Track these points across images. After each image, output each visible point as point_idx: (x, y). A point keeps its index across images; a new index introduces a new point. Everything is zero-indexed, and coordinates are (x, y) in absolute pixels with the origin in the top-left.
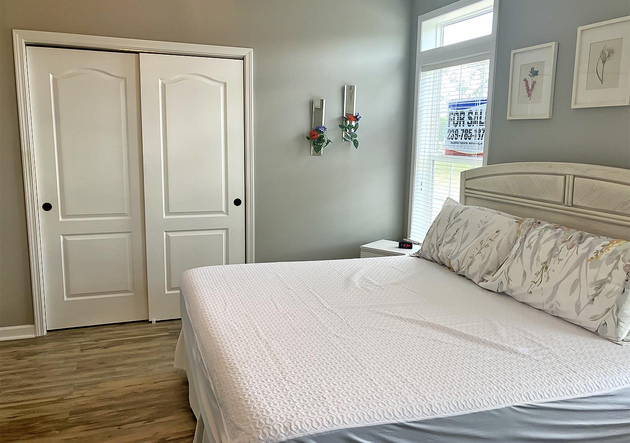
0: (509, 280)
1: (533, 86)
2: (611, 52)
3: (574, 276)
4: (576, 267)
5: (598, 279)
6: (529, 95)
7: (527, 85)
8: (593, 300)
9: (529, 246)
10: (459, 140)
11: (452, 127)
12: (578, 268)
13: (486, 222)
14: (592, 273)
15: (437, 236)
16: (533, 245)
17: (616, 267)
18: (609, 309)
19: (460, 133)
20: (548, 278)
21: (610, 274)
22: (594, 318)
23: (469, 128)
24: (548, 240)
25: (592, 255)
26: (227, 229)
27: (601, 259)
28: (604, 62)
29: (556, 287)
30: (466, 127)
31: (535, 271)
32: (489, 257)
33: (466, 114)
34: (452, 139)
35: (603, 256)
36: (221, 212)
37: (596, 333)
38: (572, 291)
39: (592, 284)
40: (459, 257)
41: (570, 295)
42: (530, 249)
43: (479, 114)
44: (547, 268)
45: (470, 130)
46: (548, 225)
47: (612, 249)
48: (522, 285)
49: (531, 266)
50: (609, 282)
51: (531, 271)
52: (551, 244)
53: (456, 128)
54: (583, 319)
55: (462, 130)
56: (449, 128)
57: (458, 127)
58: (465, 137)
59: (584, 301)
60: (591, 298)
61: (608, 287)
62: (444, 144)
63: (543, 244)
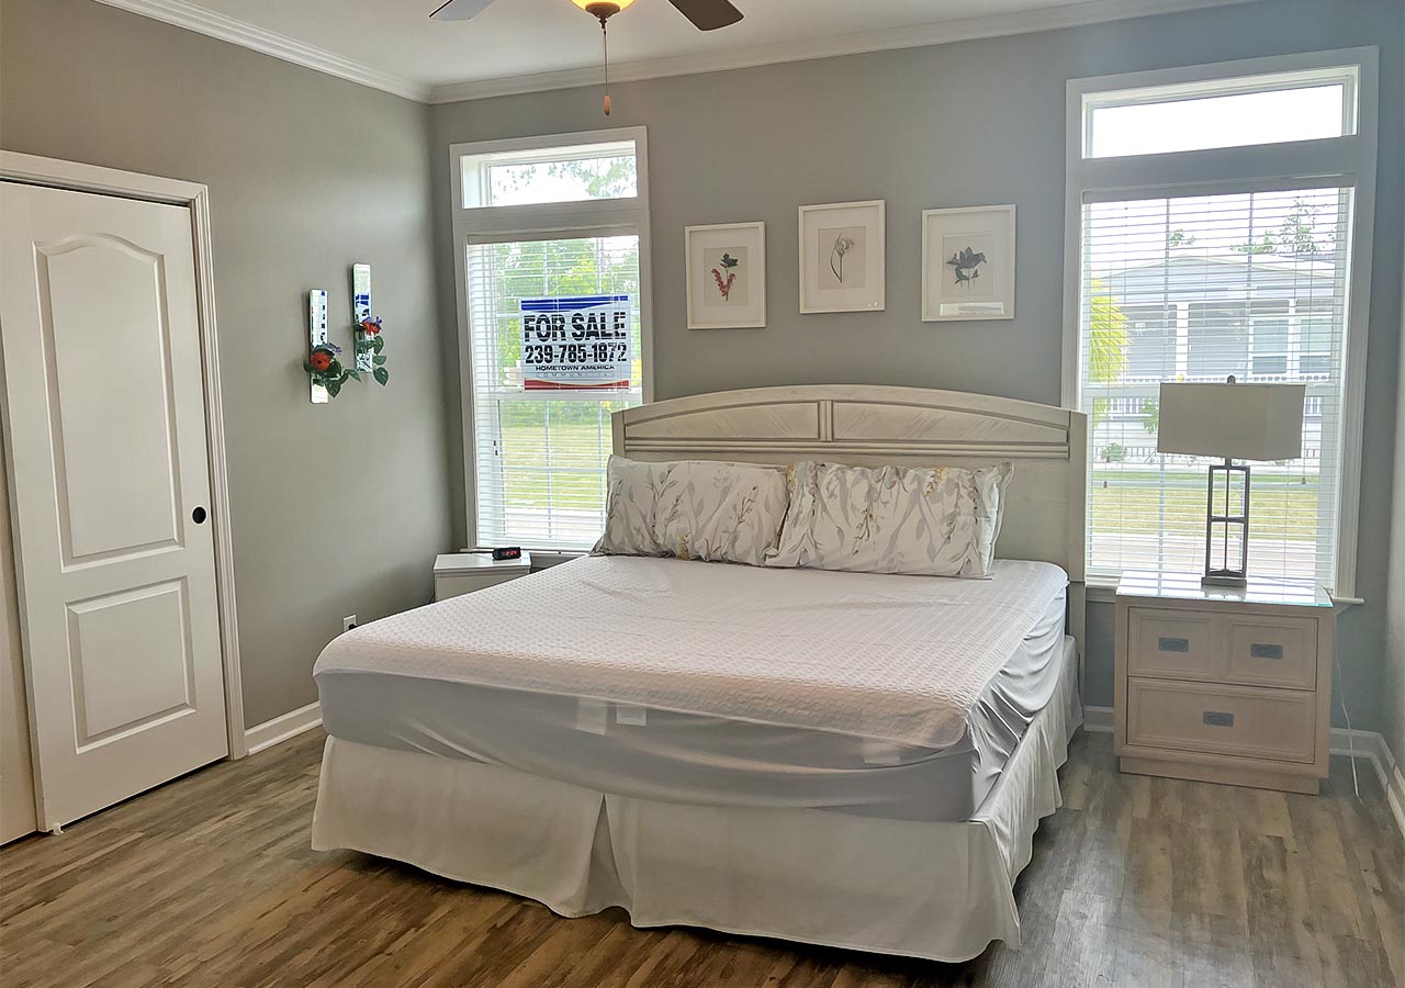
0: (815, 545)
1: (730, 281)
2: (850, 243)
3: (916, 516)
4: (914, 506)
5: (946, 514)
6: (725, 294)
7: (719, 278)
8: (949, 538)
9: (832, 495)
10: (556, 362)
11: (534, 341)
12: (917, 506)
13: (725, 479)
14: (937, 508)
15: (641, 513)
16: (837, 492)
17: (959, 496)
18: (969, 544)
19: (557, 351)
20: (878, 529)
21: (956, 505)
22: (955, 558)
23: (576, 343)
24: (856, 482)
25: (926, 489)
26: (183, 579)
27: (939, 490)
28: (841, 255)
29: (895, 537)
30: (570, 341)
31: (854, 524)
32: (760, 523)
33: (568, 320)
34: (540, 362)
35: (940, 487)
36: (170, 542)
37: (958, 576)
38: (919, 534)
39: (942, 521)
40: (706, 535)
41: (918, 539)
42: (836, 497)
43: (598, 320)
44: (871, 516)
45: (580, 347)
46: (838, 466)
47: (944, 477)
48: (842, 544)
49: (847, 518)
50: (959, 513)
51: (849, 525)
52: (863, 487)
53: (546, 343)
54: (942, 563)
55: (560, 347)
56: (528, 343)
57: (550, 342)
58: (570, 356)
59: (938, 542)
60: (946, 536)
61: (960, 519)
62: (518, 370)
63: (853, 486)
